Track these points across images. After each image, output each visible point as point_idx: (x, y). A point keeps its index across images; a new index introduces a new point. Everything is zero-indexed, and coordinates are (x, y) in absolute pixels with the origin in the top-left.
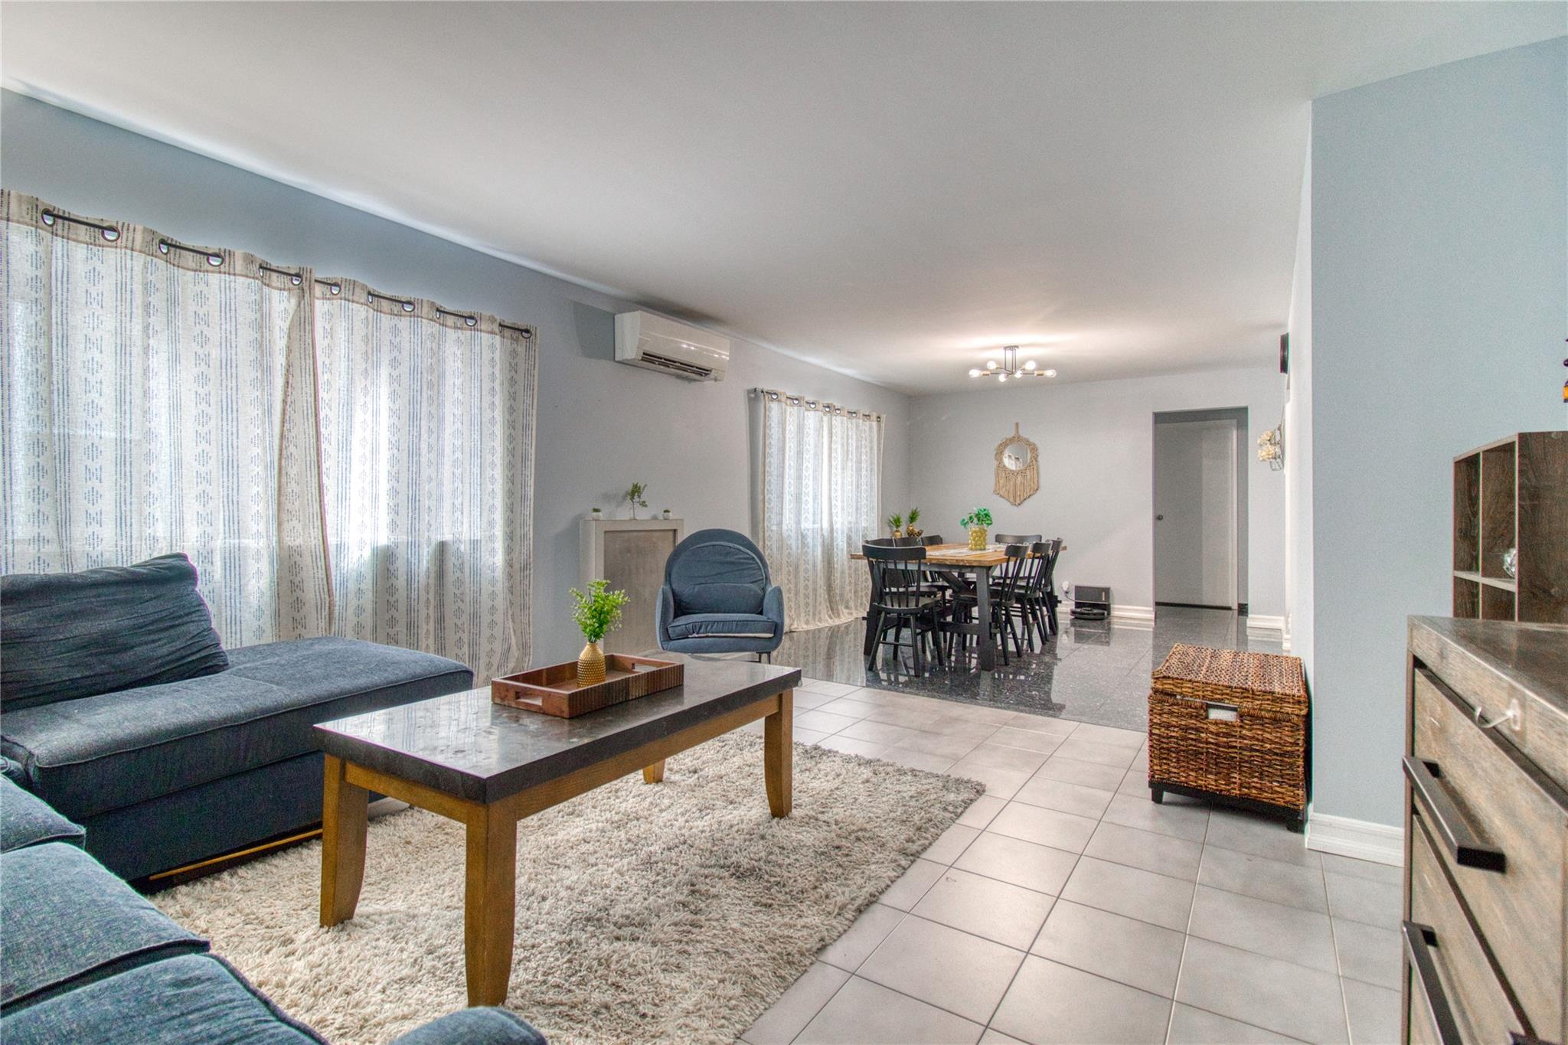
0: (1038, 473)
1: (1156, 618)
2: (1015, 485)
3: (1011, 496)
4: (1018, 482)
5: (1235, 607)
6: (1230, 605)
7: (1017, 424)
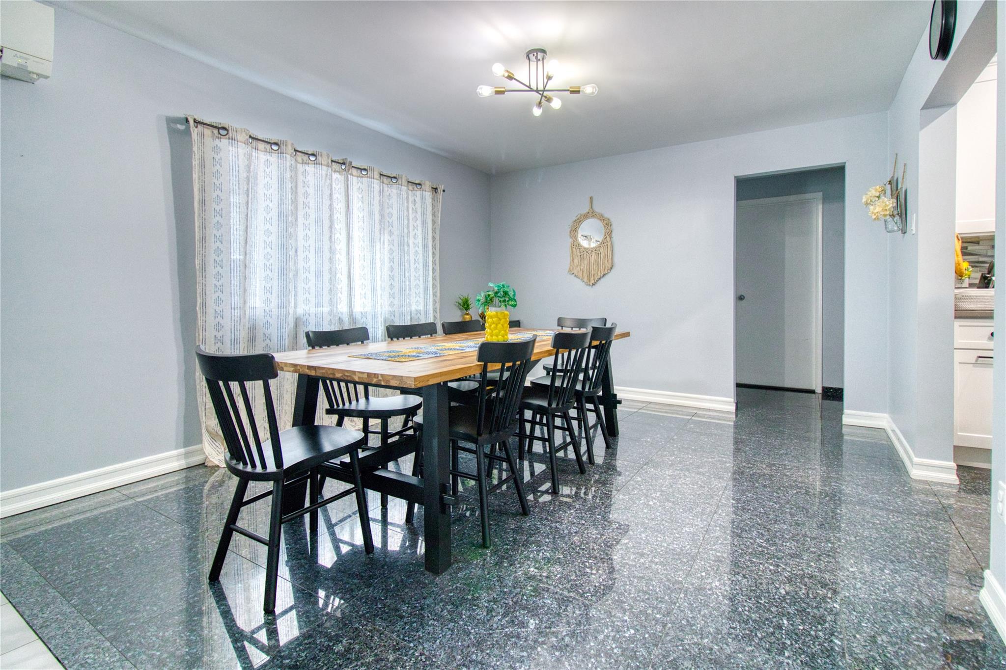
0: (612, 251)
1: (737, 409)
2: (589, 263)
3: (585, 275)
4: (593, 261)
5: (819, 390)
6: (813, 388)
7: (591, 198)
